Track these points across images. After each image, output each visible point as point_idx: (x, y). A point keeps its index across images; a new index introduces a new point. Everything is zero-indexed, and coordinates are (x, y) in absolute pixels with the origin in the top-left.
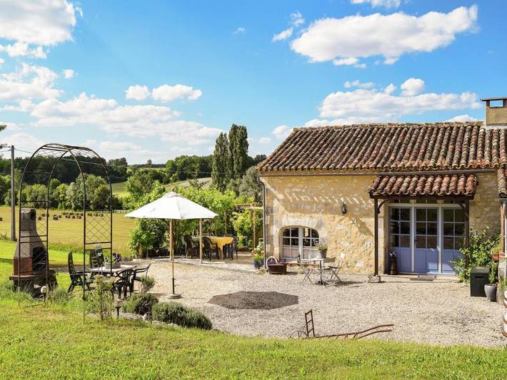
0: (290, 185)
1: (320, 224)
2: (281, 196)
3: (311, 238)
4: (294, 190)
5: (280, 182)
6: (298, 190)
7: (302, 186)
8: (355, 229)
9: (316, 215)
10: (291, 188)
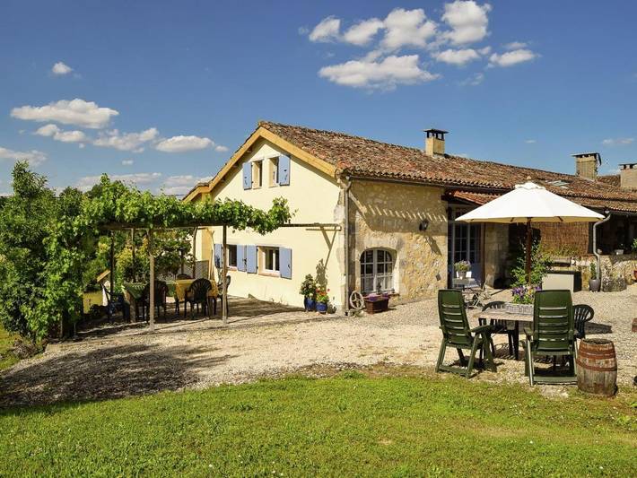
0: (373, 194)
1: (400, 244)
2: (364, 209)
3: (385, 263)
4: (377, 201)
5: (363, 189)
6: (380, 201)
7: (384, 196)
8: (428, 248)
9: (397, 234)
10: (373, 198)
